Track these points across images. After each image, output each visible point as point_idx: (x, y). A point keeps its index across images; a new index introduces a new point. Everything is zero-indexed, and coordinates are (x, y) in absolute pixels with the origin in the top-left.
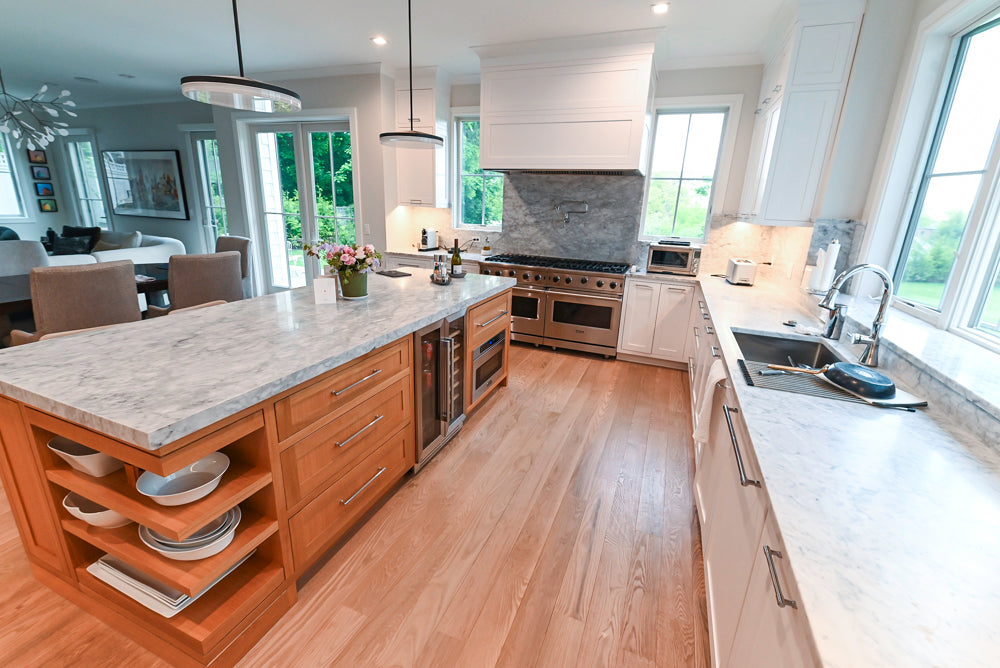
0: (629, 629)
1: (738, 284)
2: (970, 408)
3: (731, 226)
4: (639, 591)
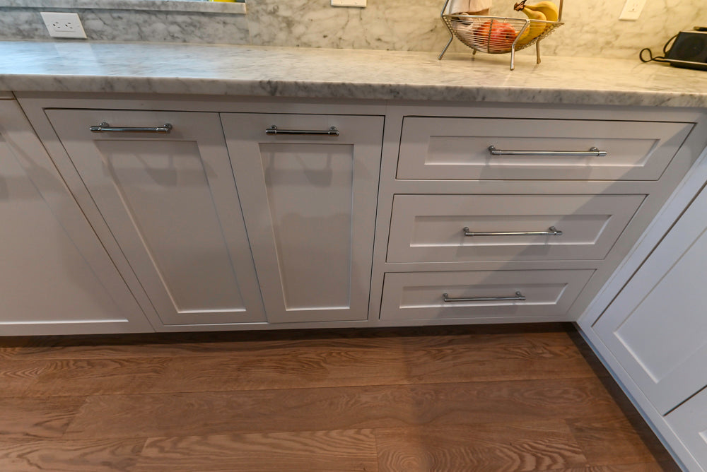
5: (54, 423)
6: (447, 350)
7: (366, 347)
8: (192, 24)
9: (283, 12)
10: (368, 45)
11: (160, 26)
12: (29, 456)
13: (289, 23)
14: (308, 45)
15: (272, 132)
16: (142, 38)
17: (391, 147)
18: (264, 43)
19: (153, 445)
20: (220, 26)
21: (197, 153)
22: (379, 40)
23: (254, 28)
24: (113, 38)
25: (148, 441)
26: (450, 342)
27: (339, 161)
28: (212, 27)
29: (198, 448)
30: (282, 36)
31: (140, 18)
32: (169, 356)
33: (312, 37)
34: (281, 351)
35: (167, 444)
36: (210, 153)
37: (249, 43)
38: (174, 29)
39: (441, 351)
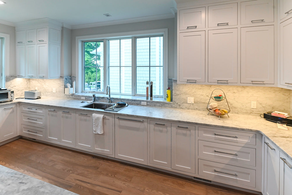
0: (125, 180)
1: (37, 99)
2: (133, 102)
3: (14, 80)
4: (115, 176)
5: (129, 180)
6: (219, 192)
7: (195, 185)
8: (163, 105)
9: (179, 104)
10: (195, 109)
11: (158, 104)
12: (125, 184)
13: (180, 105)
14: (183, 109)
15: (178, 127)
16: (155, 106)
17: (197, 131)
18: (175, 108)
19: (147, 189)
20: (168, 105)
21: (167, 128)
22: (197, 109)
23: (173, 106)
24: (150, 106)
25: (146, 188)
26: (220, 190)
27: (188, 132)
28: (166, 105)
29: (156, 193)
30: (178, 107)
31: (155, 103)
32: (148, 173)
33: (184, 107)
34: (173, 179)
35: (150, 190)
36: (169, 129)
37: (172, 108)
38: (160, 105)
39: (217, 192)
